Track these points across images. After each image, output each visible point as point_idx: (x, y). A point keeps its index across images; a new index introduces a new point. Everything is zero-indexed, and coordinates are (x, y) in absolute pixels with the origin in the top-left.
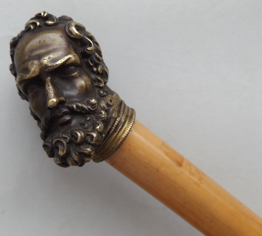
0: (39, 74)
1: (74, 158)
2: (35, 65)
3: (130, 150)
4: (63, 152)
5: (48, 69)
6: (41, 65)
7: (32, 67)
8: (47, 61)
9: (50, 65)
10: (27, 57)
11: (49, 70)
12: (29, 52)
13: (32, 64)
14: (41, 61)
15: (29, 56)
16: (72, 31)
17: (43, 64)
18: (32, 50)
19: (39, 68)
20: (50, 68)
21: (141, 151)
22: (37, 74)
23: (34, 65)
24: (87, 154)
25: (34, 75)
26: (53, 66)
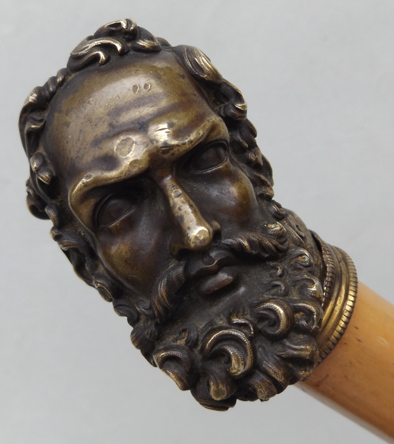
0: (147, 166)
1: (274, 376)
2: (136, 143)
3: (359, 341)
4: (245, 364)
5: (171, 152)
6: (153, 143)
7: (127, 149)
8: (166, 132)
9: (175, 142)
10: (103, 129)
11: (173, 154)
12: (109, 114)
13: (125, 144)
14: (149, 133)
15: (111, 125)
16: (202, 65)
17: (157, 141)
18: (118, 111)
19: (147, 151)
20: (176, 149)
21: (383, 339)
22: (143, 166)
23: (131, 146)
24: (308, 358)
25: (135, 170)
26: (184, 144)
